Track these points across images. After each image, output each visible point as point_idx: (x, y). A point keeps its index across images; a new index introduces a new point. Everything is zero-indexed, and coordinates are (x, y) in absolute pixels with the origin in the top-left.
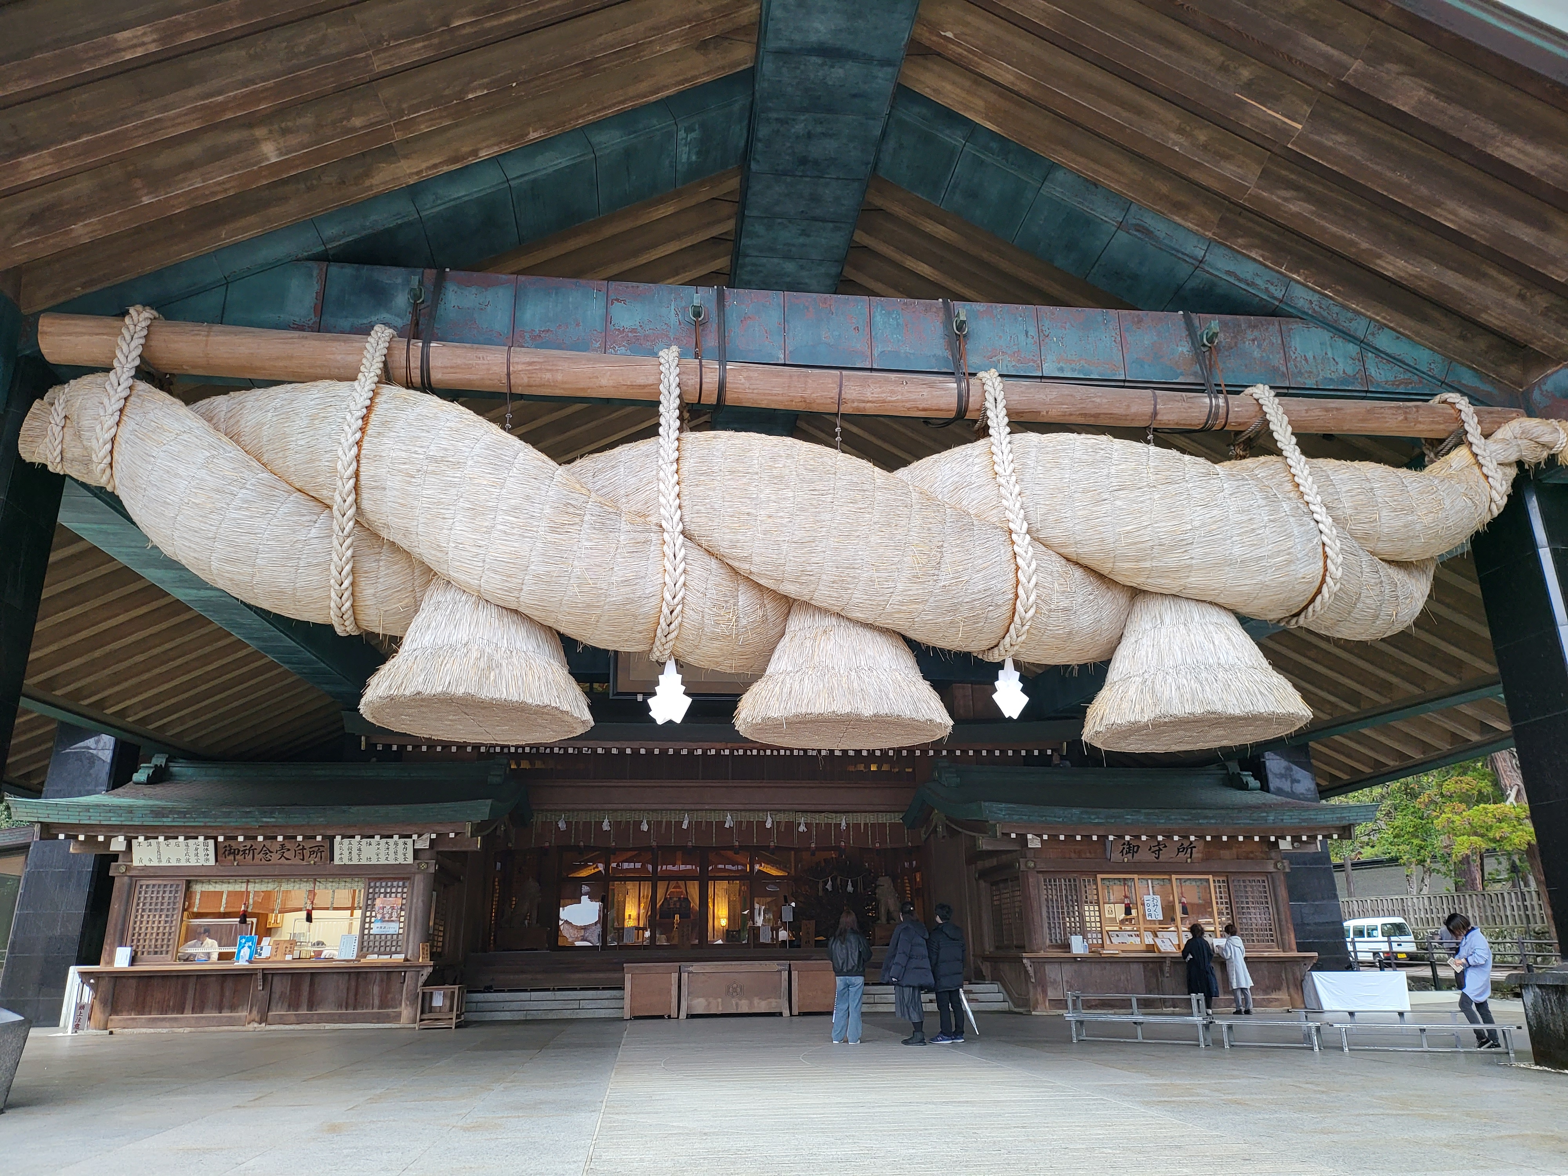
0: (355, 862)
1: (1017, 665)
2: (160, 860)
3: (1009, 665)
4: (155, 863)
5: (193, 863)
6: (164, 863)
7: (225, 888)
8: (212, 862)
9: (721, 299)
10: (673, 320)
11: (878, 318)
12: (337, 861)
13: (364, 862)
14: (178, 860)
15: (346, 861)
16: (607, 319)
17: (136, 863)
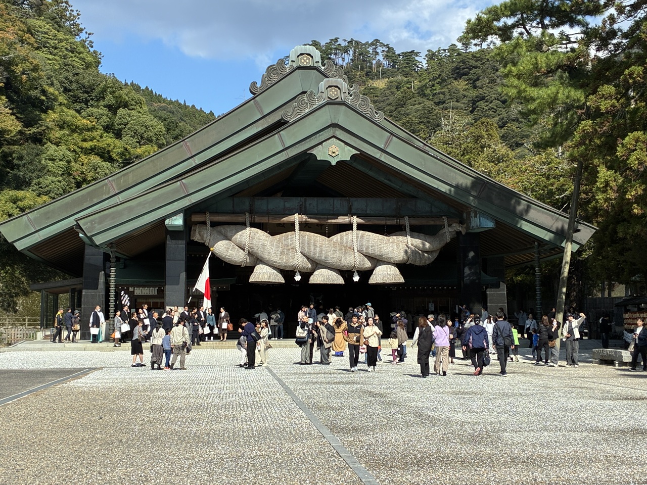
1: (358, 271)
2: (142, 293)
3: (356, 272)
5: (151, 294)
8: (156, 294)
9: (305, 201)
10: (296, 205)
11: (335, 203)
16: (284, 206)
17: (135, 294)
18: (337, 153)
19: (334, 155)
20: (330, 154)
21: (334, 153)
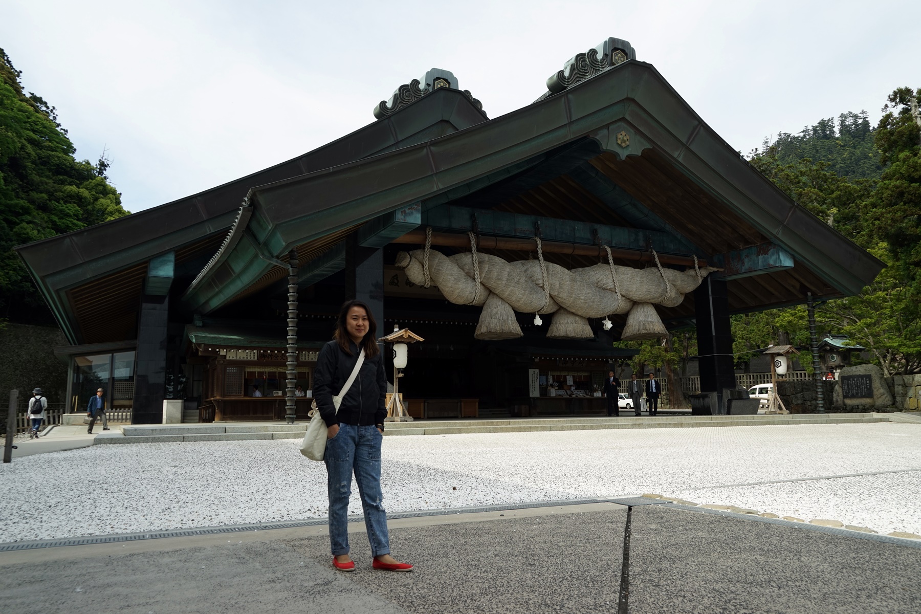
0: (307, 360)
2: (237, 357)
4: (235, 358)
5: (249, 358)
6: (238, 359)
7: (257, 370)
8: (256, 358)
10: (531, 226)
11: (575, 227)
12: (300, 360)
13: (310, 360)
14: (244, 358)
15: (304, 360)
16: (516, 225)
17: (227, 358)
18: (628, 143)
19: (624, 145)
20: (619, 142)
21: (624, 141)
